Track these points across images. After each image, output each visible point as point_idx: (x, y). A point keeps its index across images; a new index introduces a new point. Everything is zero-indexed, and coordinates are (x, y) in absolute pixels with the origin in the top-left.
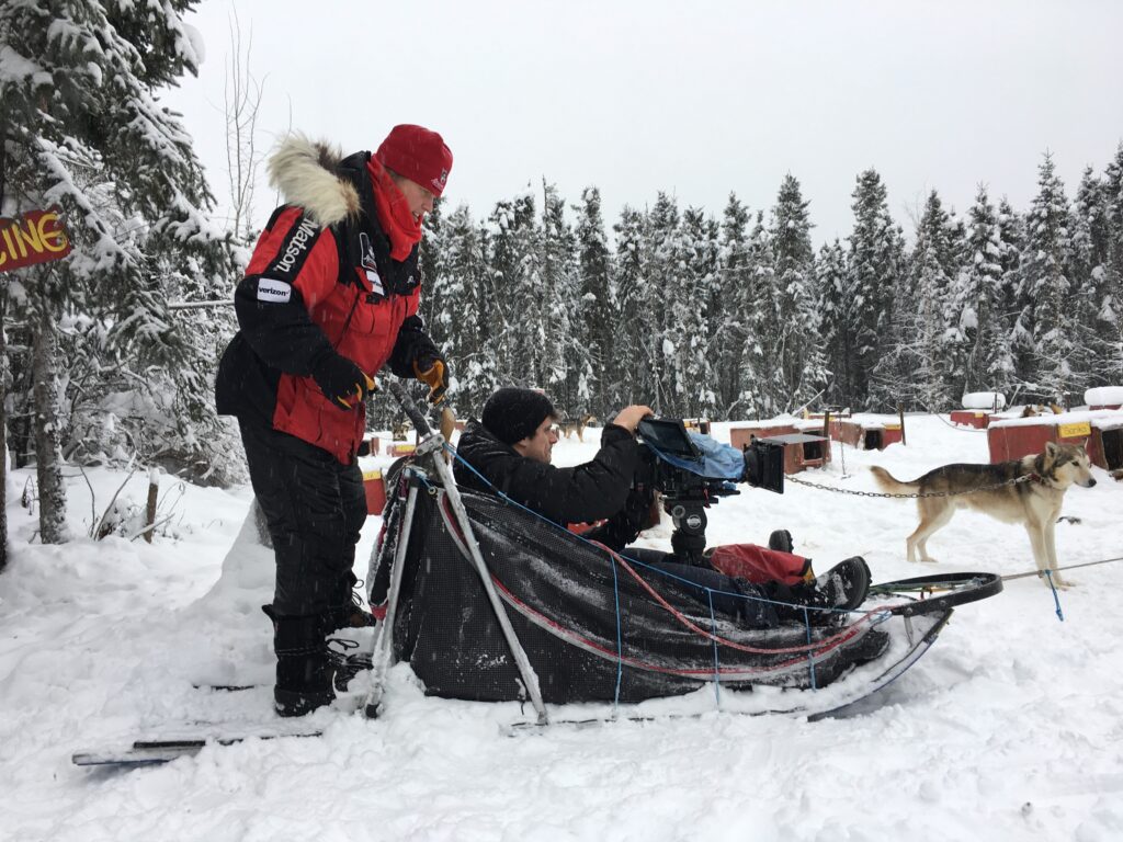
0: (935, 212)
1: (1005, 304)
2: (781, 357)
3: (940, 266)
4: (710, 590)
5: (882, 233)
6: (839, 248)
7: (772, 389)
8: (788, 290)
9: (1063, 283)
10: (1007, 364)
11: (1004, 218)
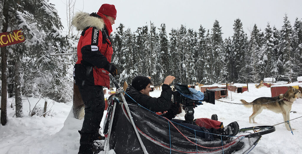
0: (256, 30)
1: (275, 54)
2: (214, 68)
3: (257, 44)
4: (195, 130)
5: (241, 35)
6: (230, 39)
7: (212, 77)
8: (216, 50)
9: (291, 48)
10: (276, 70)
11: (274, 31)
